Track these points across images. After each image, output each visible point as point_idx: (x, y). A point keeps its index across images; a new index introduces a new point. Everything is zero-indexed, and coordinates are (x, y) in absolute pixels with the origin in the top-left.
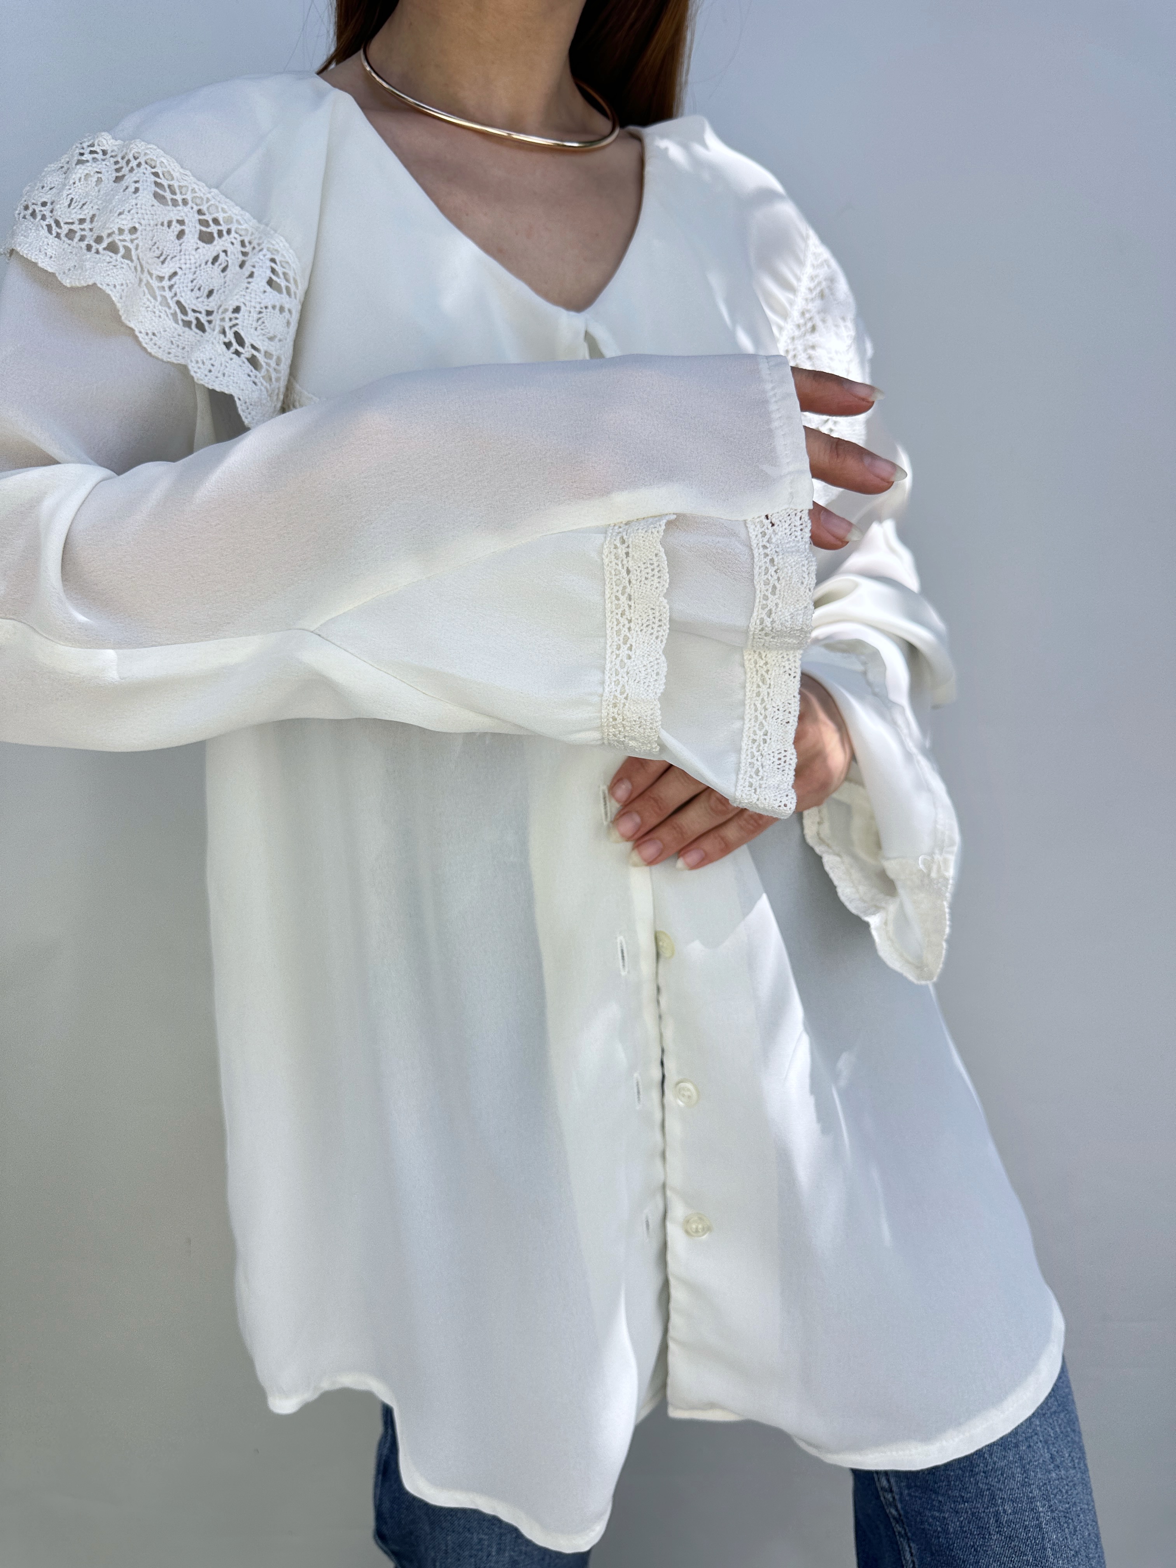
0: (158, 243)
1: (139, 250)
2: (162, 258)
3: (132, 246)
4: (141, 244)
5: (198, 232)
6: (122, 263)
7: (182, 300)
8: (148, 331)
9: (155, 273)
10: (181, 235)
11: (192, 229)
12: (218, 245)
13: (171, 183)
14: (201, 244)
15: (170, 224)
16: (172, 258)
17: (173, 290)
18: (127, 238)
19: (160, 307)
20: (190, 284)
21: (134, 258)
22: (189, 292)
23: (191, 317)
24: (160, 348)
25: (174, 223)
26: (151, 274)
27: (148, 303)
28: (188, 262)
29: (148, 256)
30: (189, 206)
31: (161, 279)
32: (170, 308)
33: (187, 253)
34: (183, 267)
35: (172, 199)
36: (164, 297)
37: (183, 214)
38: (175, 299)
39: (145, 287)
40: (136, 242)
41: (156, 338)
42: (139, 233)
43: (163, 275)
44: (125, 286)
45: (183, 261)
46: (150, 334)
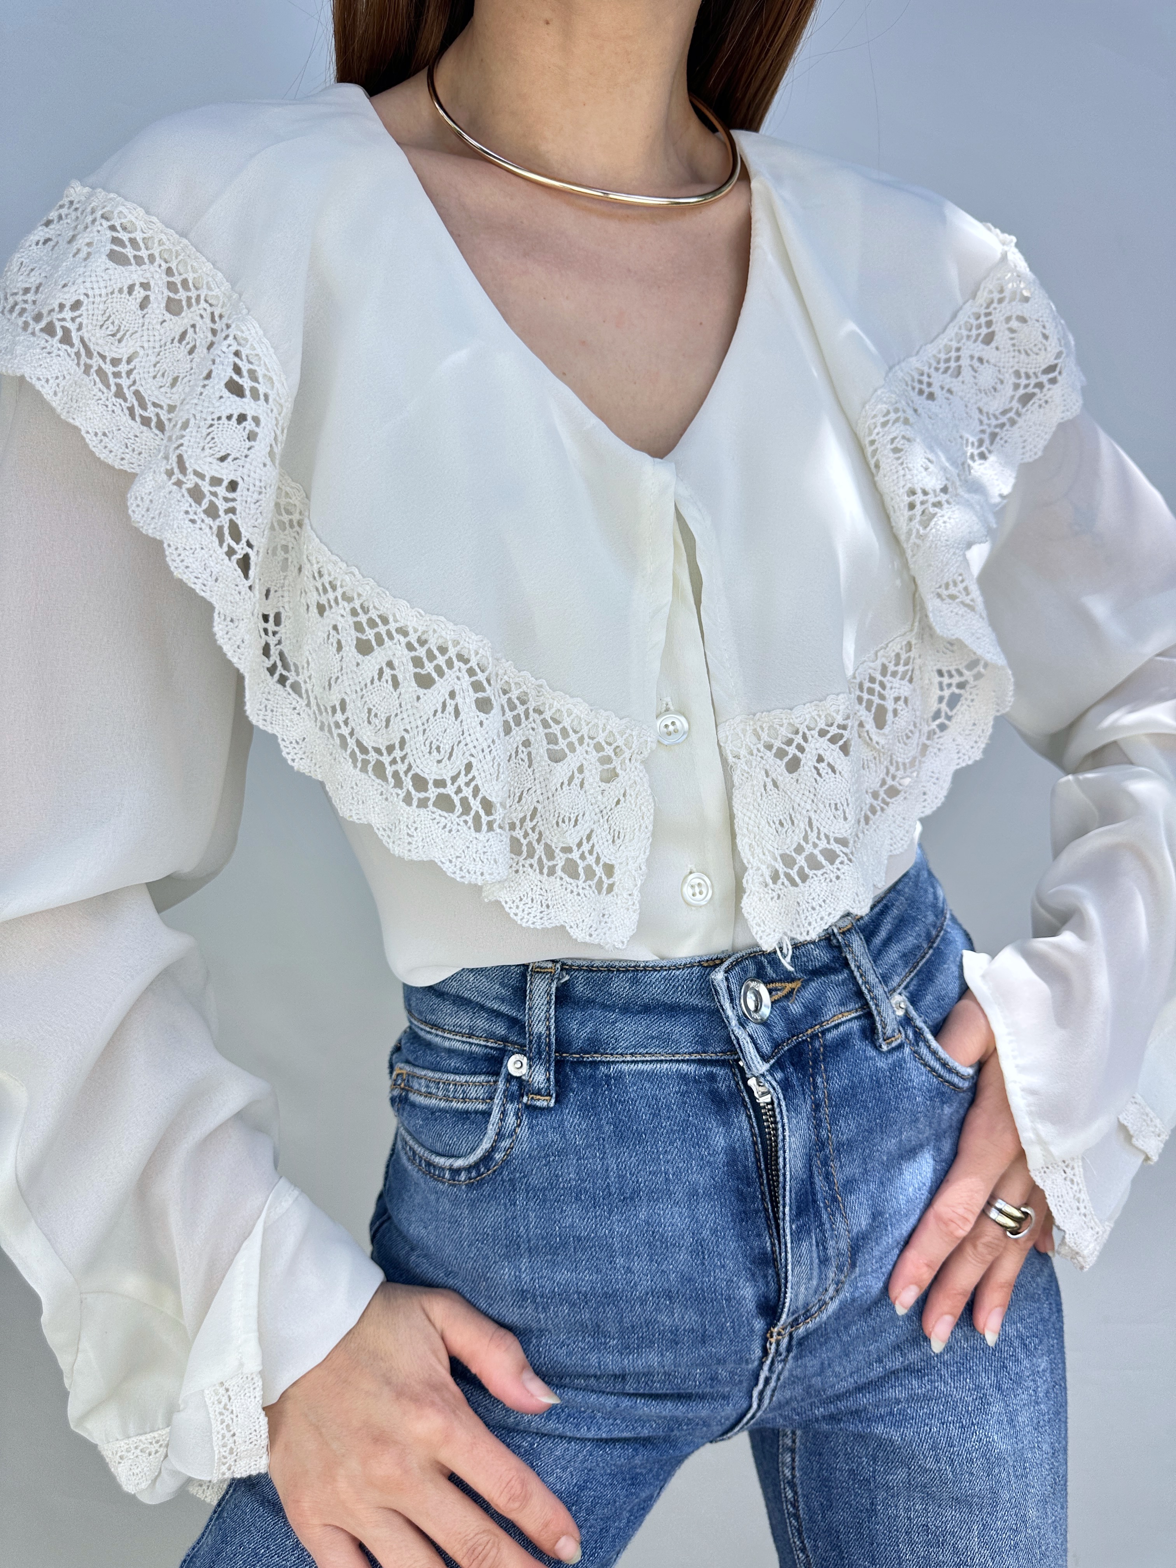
0: (113, 317)
1: (84, 330)
2: (119, 336)
3: (72, 327)
4: (85, 322)
5: (166, 299)
6: (59, 350)
7: (141, 389)
8: (98, 431)
9: (109, 355)
10: (144, 304)
11: (159, 296)
12: (188, 317)
13: (132, 236)
14: (168, 316)
15: (131, 289)
16: (133, 334)
17: (132, 377)
18: (66, 317)
19: (114, 399)
20: (152, 369)
21: (76, 340)
22: (151, 380)
23: (151, 412)
24: (111, 452)
25: (137, 287)
26: (103, 357)
27: (100, 394)
28: (152, 339)
29: (98, 335)
30: (156, 264)
31: (115, 362)
32: (125, 400)
33: (151, 327)
34: (146, 345)
35: (135, 257)
36: (118, 386)
37: (148, 275)
38: (133, 388)
39: (95, 374)
40: (78, 320)
41: (107, 440)
42: (83, 308)
43: (120, 357)
44: (61, 378)
45: (145, 338)
46: (100, 434)
